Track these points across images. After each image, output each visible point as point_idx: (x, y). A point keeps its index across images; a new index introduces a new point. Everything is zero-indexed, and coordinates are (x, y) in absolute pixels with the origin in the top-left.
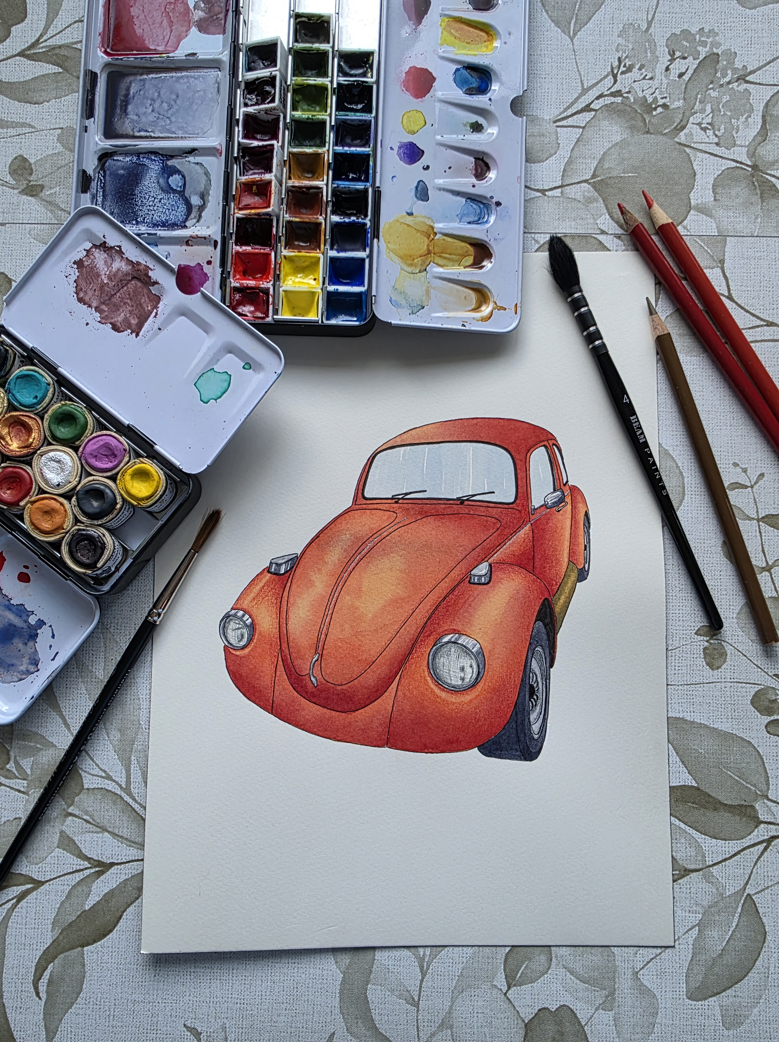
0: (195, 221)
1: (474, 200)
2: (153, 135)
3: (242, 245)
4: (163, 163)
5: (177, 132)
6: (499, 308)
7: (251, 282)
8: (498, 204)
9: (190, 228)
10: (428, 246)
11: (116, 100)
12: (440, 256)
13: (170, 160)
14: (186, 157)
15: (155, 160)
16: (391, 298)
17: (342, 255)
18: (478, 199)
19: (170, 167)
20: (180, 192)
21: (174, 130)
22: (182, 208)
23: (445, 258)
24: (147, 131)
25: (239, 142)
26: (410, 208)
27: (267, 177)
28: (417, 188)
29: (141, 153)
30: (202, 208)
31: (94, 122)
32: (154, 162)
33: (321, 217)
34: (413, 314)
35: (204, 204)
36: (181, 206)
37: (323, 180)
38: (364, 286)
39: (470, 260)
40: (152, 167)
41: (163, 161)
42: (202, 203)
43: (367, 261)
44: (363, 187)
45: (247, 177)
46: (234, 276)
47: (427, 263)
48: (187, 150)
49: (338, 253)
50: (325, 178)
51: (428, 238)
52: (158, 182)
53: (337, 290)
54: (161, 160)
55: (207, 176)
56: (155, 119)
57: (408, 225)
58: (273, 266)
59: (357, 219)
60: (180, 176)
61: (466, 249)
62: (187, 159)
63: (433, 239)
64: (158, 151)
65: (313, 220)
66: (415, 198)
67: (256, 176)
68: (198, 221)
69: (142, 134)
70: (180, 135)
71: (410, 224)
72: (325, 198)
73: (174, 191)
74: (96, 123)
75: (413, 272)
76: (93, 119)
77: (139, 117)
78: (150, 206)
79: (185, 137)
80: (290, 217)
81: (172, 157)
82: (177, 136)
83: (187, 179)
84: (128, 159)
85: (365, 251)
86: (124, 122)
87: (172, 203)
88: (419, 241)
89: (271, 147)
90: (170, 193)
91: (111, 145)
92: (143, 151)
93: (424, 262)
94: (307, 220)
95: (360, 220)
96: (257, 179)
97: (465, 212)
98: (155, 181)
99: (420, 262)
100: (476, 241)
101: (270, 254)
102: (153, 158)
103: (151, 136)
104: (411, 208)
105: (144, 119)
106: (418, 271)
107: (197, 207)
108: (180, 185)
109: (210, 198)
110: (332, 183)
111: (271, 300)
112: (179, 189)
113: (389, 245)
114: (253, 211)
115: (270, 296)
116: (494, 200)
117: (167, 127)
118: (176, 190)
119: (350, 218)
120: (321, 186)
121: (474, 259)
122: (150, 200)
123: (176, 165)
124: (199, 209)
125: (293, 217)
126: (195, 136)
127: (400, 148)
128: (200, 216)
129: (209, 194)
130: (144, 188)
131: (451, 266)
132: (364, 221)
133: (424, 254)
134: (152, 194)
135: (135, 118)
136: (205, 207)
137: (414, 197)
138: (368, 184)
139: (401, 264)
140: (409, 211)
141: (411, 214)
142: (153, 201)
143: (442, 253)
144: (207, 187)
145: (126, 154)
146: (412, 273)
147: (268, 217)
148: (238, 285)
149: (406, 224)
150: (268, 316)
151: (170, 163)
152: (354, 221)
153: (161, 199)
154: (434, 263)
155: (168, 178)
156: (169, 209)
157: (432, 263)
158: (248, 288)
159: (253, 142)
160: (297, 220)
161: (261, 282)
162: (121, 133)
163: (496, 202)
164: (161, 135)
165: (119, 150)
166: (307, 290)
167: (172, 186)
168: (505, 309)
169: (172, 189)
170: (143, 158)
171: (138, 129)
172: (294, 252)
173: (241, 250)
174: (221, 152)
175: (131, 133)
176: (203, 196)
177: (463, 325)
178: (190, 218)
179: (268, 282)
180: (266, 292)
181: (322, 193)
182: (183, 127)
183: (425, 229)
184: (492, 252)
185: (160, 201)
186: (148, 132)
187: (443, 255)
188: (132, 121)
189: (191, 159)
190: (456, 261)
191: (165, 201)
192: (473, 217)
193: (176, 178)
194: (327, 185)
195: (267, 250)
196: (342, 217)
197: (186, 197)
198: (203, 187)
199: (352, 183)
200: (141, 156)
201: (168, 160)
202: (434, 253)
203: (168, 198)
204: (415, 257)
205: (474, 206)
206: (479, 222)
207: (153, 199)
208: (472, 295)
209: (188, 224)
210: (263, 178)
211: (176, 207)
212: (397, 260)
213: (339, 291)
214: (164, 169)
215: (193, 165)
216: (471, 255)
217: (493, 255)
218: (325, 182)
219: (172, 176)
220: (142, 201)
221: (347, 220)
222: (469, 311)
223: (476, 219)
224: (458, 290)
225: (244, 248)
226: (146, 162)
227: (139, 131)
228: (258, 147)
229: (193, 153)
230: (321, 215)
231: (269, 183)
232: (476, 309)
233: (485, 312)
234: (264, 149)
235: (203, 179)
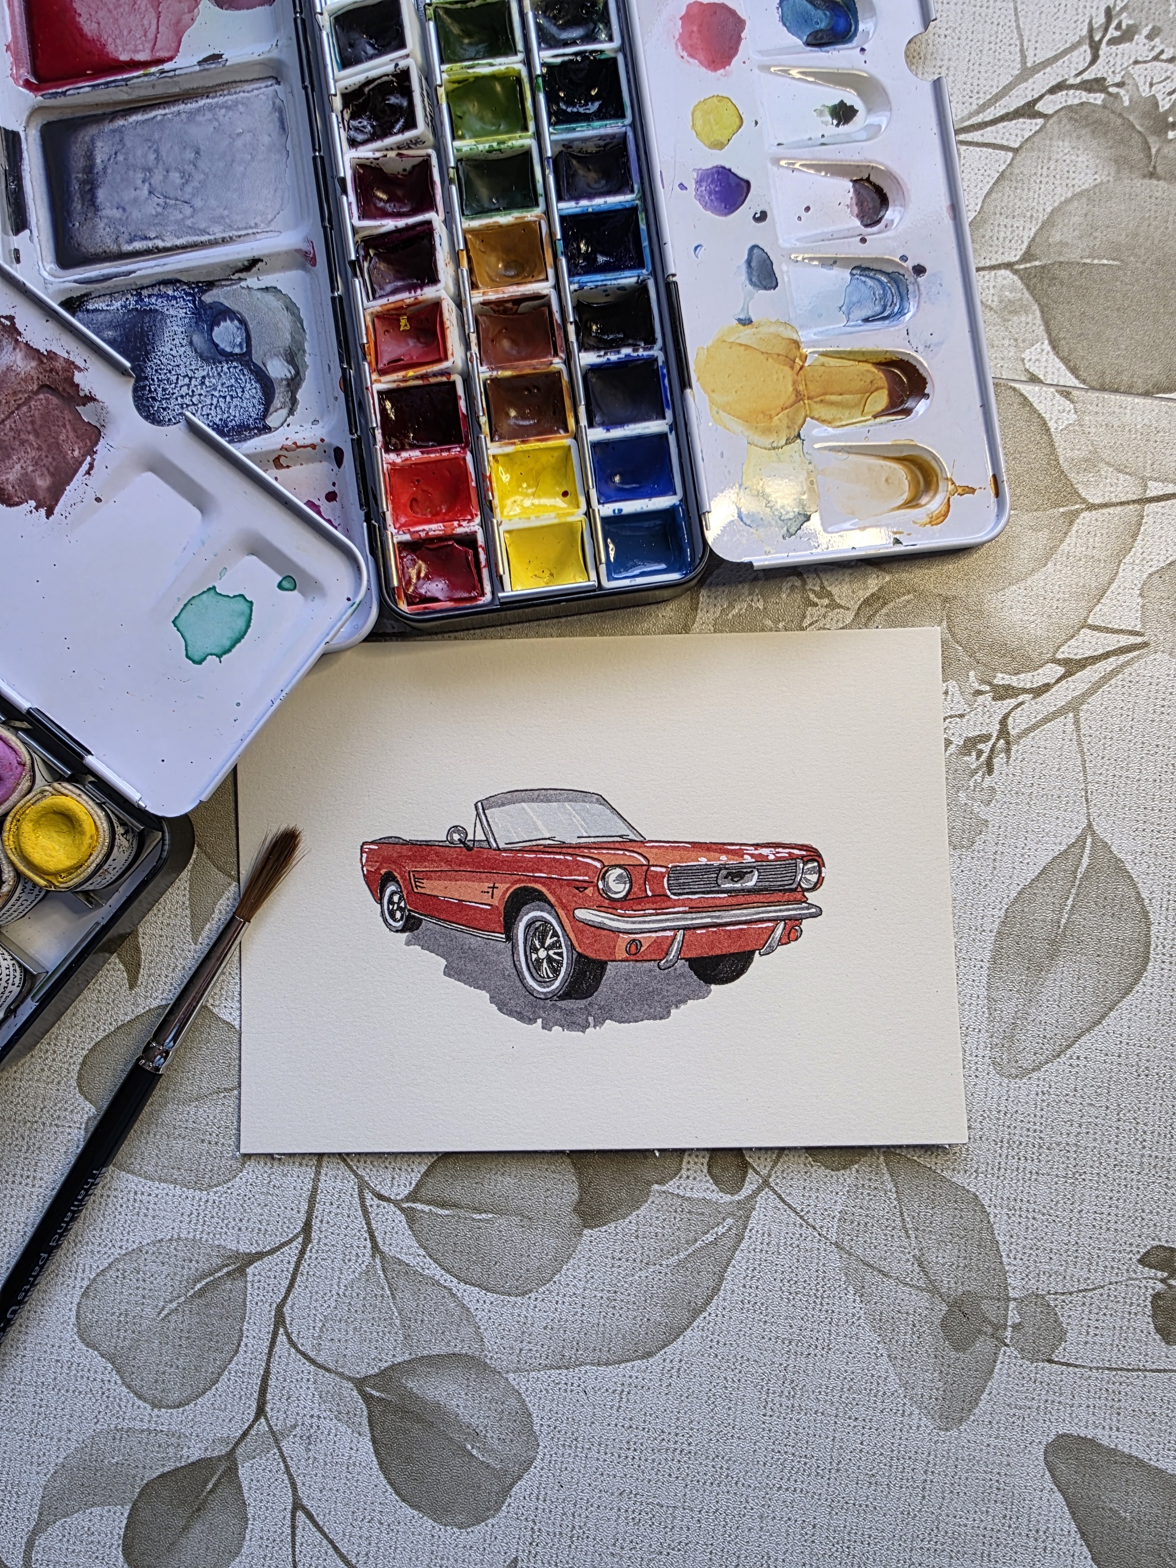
0: (284, 412)
1: (868, 269)
2: (161, 244)
3: (397, 450)
4: (194, 302)
5: (211, 230)
6: (960, 490)
7: (434, 526)
8: (919, 270)
9: (277, 429)
10: (794, 383)
11: (68, 183)
12: (821, 401)
13: (206, 291)
14: (240, 279)
15: (175, 298)
16: (739, 509)
17: (617, 433)
18: (875, 267)
19: (211, 306)
20: (243, 355)
21: (203, 225)
22: (253, 390)
23: (832, 404)
24: (146, 238)
25: (353, 227)
26: (743, 309)
27: (429, 293)
28: (749, 262)
29: (142, 288)
30: (294, 384)
31: (31, 238)
32: (174, 302)
33: (556, 360)
34: (791, 535)
35: (298, 373)
36: (248, 386)
37: (547, 279)
38: (675, 494)
39: (881, 399)
40: (172, 312)
41: (193, 295)
42: (293, 372)
43: (672, 438)
44: (634, 280)
45: (384, 301)
46: (396, 520)
47: (800, 421)
48: (240, 265)
49: (608, 430)
50: (551, 272)
51: (792, 368)
52: (191, 343)
53: (620, 510)
54: (187, 294)
55: (293, 314)
57: (747, 347)
58: (474, 484)
59: (635, 350)
60: (236, 322)
61: (870, 377)
62: (243, 284)
63: (802, 367)
64: (178, 277)
65: (542, 369)
66: (749, 287)
67: (404, 296)
68: (291, 412)
69: (138, 245)
70: (219, 236)
71: (749, 343)
72: (557, 316)
73: (229, 357)
74: (36, 240)
75: (775, 445)
76: (27, 231)
77: (124, 210)
78: (182, 397)
79: (231, 238)
80: (493, 369)
81: (211, 285)
82: (212, 237)
83: (251, 326)
84: (117, 305)
85: (664, 418)
86: (94, 227)
87: (228, 383)
88: (775, 377)
89: (426, 226)
90: (220, 363)
91: (75, 281)
92: (146, 282)
93: (793, 421)
94: (528, 371)
95: (641, 352)
96: (408, 301)
97: (854, 299)
98: (184, 342)
99: (785, 422)
100: (888, 356)
101: (464, 459)
102: (170, 293)
103: (157, 248)
104: (745, 308)
106: (784, 442)
107: (284, 383)
108: (238, 340)
109: (307, 359)
110: (570, 283)
111: (482, 557)
112: (237, 350)
113: (713, 395)
114: (411, 373)
115: (480, 550)
116: (909, 264)
117: (189, 222)
118: (231, 354)
119: (619, 352)
120: (545, 292)
121: (890, 395)
122: (180, 383)
123: (222, 300)
124: (288, 385)
125: (497, 369)
126: (250, 231)
127: (699, 182)
128: (294, 402)
129: (304, 351)
130: (164, 360)
131: (848, 418)
132: (651, 353)
133: (788, 403)
134: (182, 371)
135: (117, 214)
136: (302, 380)
137: (747, 283)
138: (644, 271)
139: (747, 433)
140: (742, 317)
141: (746, 322)
142: (188, 385)
143: (825, 394)
144: (297, 336)
145: (111, 294)
146: (774, 448)
147: (444, 379)
148: (407, 537)
149: (741, 345)
150: (483, 594)
151: (208, 298)
152: (627, 356)
153: (204, 377)
154: (812, 418)
155: (212, 330)
156: (225, 397)
157: (808, 419)
158: (430, 540)
159: (384, 222)
160: (508, 373)
161: (456, 523)
162: (92, 250)
163: (914, 268)
164: (179, 242)
165: (96, 289)
166: (556, 521)
167: (222, 346)
168: (972, 491)
169: (222, 352)
170: (150, 296)
171: (126, 236)
172: (514, 444)
173: (398, 460)
174: (314, 258)
175: (114, 248)
176: (292, 357)
177: (897, 542)
178: (272, 409)
179: (469, 521)
180: (469, 540)
181: (549, 306)
182: (222, 217)
183: (780, 348)
184: (925, 374)
185: (203, 383)
186: (150, 239)
187: (828, 397)
188: (111, 222)
189: (252, 281)
190: (856, 405)
191: (214, 381)
192: (872, 305)
193: (226, 328)
194: (558, 287)
195: (456, 451)
196: (602, 353)
197: (255, 364)
198: (289, 337)
199: (610, 276)
200: (145, 292)
201: (203, 292)
202: (809, 398)
203: (219, 374)
204: (773, 413)
205: (870, 282)
206: (885, 314)
207: (187, 380)
208: (900, 472)
209: (271, 421)
210: (420, 298)
211: (239, 390)
212: (738, 427)
213: (625, 512)
214: (199, 314)
215: (259, 294)
216: (882, 388)
217: (928, 380)
218: (552, 280)
219: (218, 324)
220: (164, 390)
221: (613, 357)
222: (899, 508)
223: (878, 308)
224: (870, 468)
225: (405, 455)
226: (158, 304)
227: (131, 241)
228: (397, 231)
229: (255, 269)
230: (556, 354)
231: (436, 306)
232: (912, 503)
233: (933, 504)
234: (412, 233)
235: (285, 321)
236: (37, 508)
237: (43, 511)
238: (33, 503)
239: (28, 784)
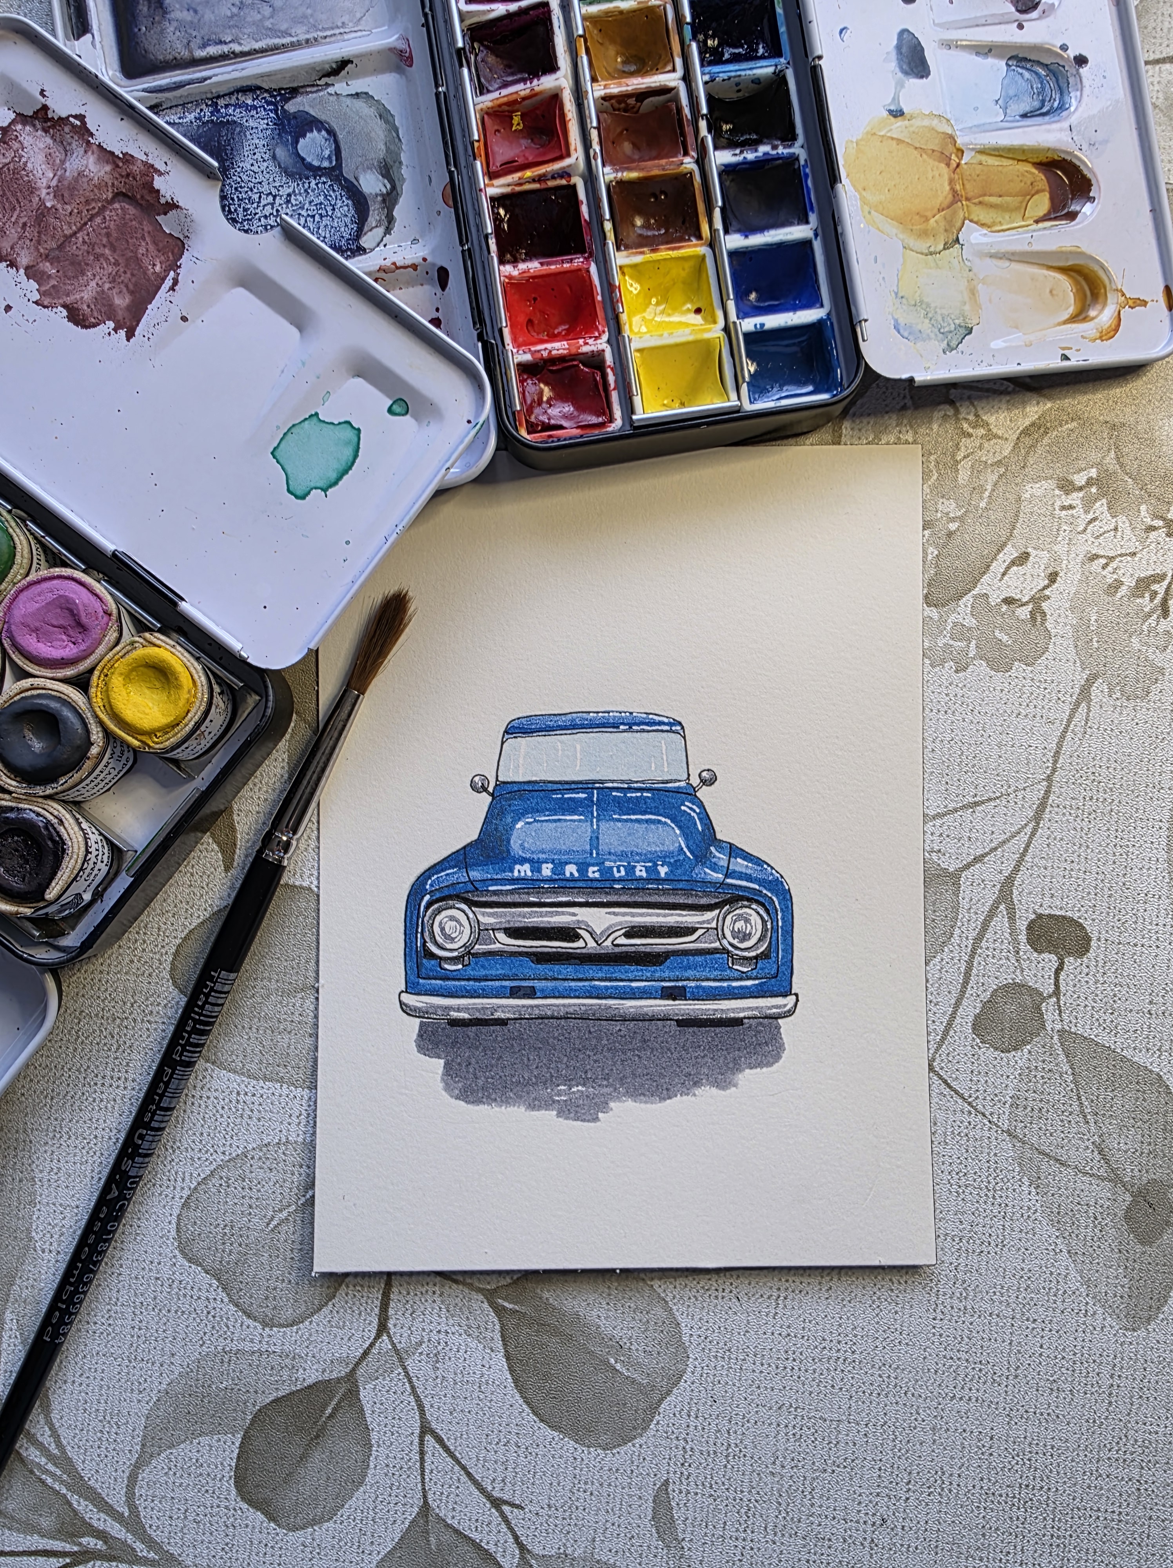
0: (380, 231)
1: (1025, 59)
2: (237, 48)
3: (515, 261)
4: (276, 111)
5: (293, 32)
6: (1131, 303)
7: (557, 345)
8: (1081, 61)
9: (372, 250)
10: (951, 182)
12: (980, 203)
13: (290, 99)
14: (327, 85)
15: (255, 108)
16: (896, 321)
17: (757, 240)
18: (1033, 57)
19: (295, 116)
20: (332, 169)
21: (284, 27)
22: (344, 208)
23: (992, 206)
24: (221, 42)
25: (460, 12)
26: (894, 99)
27: (547, 83)
28: (899, 48)
29: (218, 97)
30: (390, 199)
31: (93, 44)
32: (253, 113)
33: (687, 160)
34: (952, 349)
35: (394, 187)
36: (339, 203)
37: (674, 70)
38: (822, 306)
39: (1042, 203)
40: (252, 123)
41: (275, 104)
42: (389, 186)
43: (817, 246)
44: (771, 70)
45: (496, 95)
46: (514, 340)
47: (959, 224)
48: (327, 67)
49: (746, 237)
50: (679, 62)
51: (948, 165)
52: (274, 157)
53: (762, 325)
54: (269, 103)
55: (387, 122)
56: (235, 10)
57: (899, 141)
58: (599, 298)
59: (775, 147)
60: (324, 133)
61: (1029, 179)
62: (331, 90)
63: (958, 165)
64: (259, 83)
65: (671, 170)
66: (900, 75)
67: (520, 87)
68: (388, 231)
69: (212, 50)
70: (303, 37)
71: (900, 137)
72: (687, 111)
73: (317, 171)
74: (98, 45)
75: (932, 249)
76: (88, 36)
77: (196, 12)
78: (266, 217)
79: (316, 39)
80: (617, 171)
81: (294, 92)
82: (294, 39)
83: (340, 137)
84: (191, 117)
85: (807, 222)
86: (162, 31)
87: (316, 201)
88: (930, 176)
89: (541, 8)
90: (307, 178)
91: (144, 90)
92: (223, 90)
93: (950, 222)
94: (656, 172)
95: (781, 150)
96: (522, 93)
97: (1012, 92)
98: (266, 157)
99: (942, 224)
100: (1049, 155)
101: (588, 271)
102: (249, 102)
103: (233, 53)
104: (895, 99)
105: (208, 16)
106: (941, 247)
107: (379, 198)
108: (327, 153)
109: (404, 171)
110: (703, 74)
111: (611, 378)
112: (326, 164)
113: (864, 193)
114: (528, 174)
115: (609, 371)
116: (1071, 53)
117: (268, 24)
118: (319, 168)
119: (756, 151)
120: (672, 84)
121: (1052, 199)
122: (263, 202)
123: (307, 109)
124: (384, 201)
125: (623, 170)
126: (337, 31)
128: (390, 219)
129: (401, 163)
130: (244, 177)
131: (1008, 224)
132: (791, 150)
133: (944, 205)
134: (265, 189)
135: (187, 16)
136: (398, 195)
137: (897, 70)
138: (782, 60)
139: (901, 236)
140: (892, 108)
141: (897, 114)
142: (272, 204)
143: (985, 195)
144: (392, 147)
145: (183, 105)
146: (931, 254)
147: (564, 182)
148: (527, 357)
149: (892, 139)
150: (611, 420)
151: (291, 107)
152: (765, 154)
153: (289, 195)
154: (971, 221)
155: (297, 142)
156: (313, 216)
157: (967, 222)
158: (553, 360)
159: (494, 6)
160: (634, 175)
161: (581, 341)
162: (161, 57)
163: (1075, 58)
164: (257, 46)
165: (167, 99)
166: (691, 338)
167: (309, 160)
168: (1144, 303)
169: (309, 167)
170: (226, 106)
171: (199, 41)
172: (643, 253)
173: (515, 273)
174: (411, 57)
175: (185, 54)
176: (387, 170)
177: (1065, 358)
178: (366, 229)
179: (596, 338)
180: (596, 361)
181: (677, 100)
182: (305, 16)
183: (934, 145)
184: (1089, 175)
185: (288, 202)
186: (226, 43)
187: (987, 199)
188: (181, 25)
189: (340, 87)
190: (1017, 209)
191: (300, 198)
192: (1030, 100)
193: (313, 140)
194: (687, 78)
195: (578, 261)
196: (738, 151)
197: (346, 180)
198: (383, 147)
199: (744, 65)
200: (221, 102)
201: (287, 100)
202: (967, 199)
203: (306, 191)
204: (929, 214)
205: (1027, 75)
206: (1044, 110)
207: (270, 198)
208: (1065, 283)
209: (366, 241)
210: (537, 89)
211: (329, 208)
212: (892, 228)
213: (767, 327)
214: (282, 124)
215: (348, 101)
216: (1043, 191)
217: (1093, 182)
218: (680, 72)
219: (304, 136)
220: (245, 210)
221: (750, 156)
222: (1065, 322)
223: (1036, 104)
224: (1033, 279)
225: (522, 266)
226: (236, 115)
227: (204, 46)
228: (509, 16)
229: (343, 73)
230: (686, 154)
231: (555, 98)
232: (1080, 316)
233: (1104, 316)
234: (527, 18)
235: (378, 130)
236: (116, 330)
237: (122, 333)
238: (111, 324)
239: (116, 635)
